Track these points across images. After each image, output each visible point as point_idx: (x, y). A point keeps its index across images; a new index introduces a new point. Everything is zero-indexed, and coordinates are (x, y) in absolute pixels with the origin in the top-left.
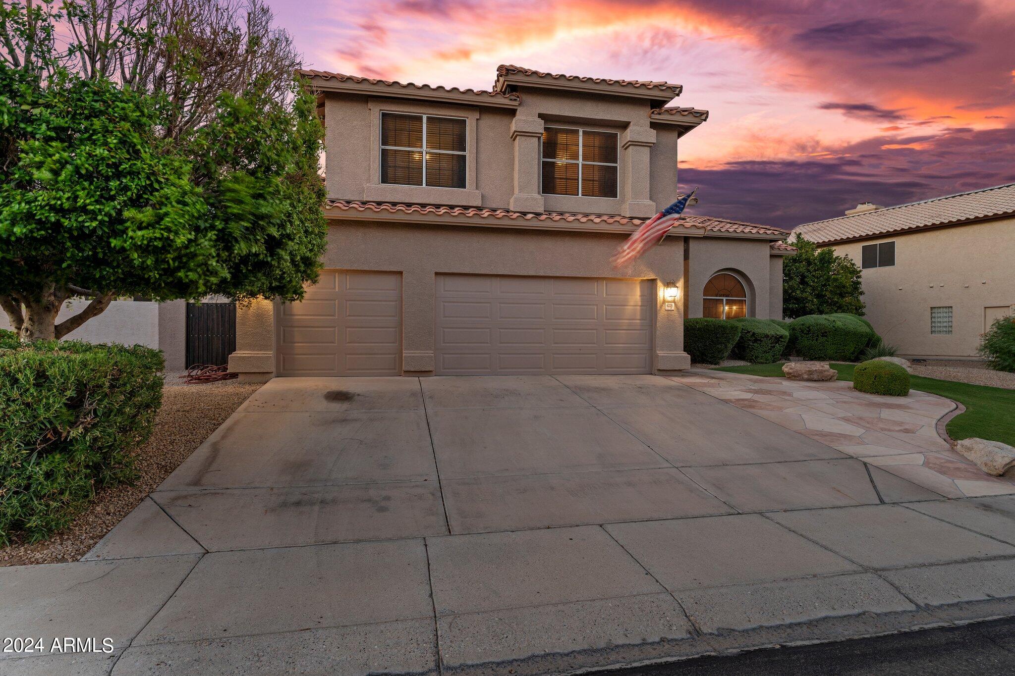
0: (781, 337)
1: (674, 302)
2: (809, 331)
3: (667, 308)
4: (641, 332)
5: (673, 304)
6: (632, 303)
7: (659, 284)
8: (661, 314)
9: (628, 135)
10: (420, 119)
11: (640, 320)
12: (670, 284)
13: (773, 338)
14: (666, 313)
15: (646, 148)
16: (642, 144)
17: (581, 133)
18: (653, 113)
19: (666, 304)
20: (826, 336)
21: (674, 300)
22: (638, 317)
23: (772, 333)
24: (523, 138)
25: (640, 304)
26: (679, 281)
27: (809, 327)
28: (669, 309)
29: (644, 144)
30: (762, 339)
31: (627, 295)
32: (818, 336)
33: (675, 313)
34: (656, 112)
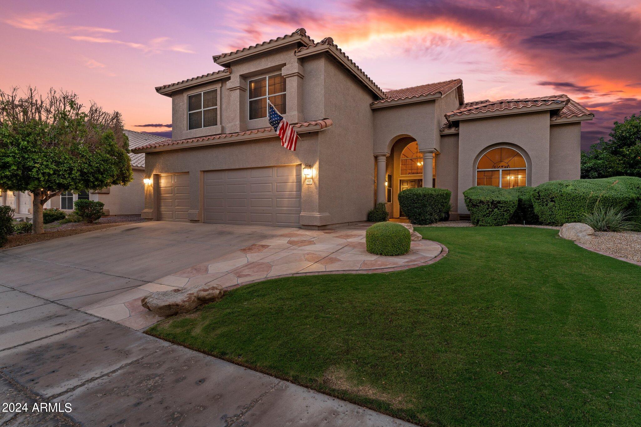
0: (499, 202)
1: (312, 178)
2: (539, 196)
3: (307, 183)
4: (297, 199)
5: (311, 180)
6: (291, 181)
7: (303, 166)
8: (304, 187)
9: (284, 72)
10: (201, 94)
11: (296, 191)
12: (310, 166)
13: (490, 203)
14: (307, 186)
15: (295, 77)
16: (291, 75)
17: (267, 79)
18: (295, 52)
19: (307, 180)
20: (554, 201)
21: (312, 177)
22: (295, 190)
23: (488, 198)
24: (233, 91)
25: (295, 181)
26: (315, 163)
27: (538, 193)
28: (309, 183)
29: (292, 75)
30: (478, 204)
31: (288, 176)
32: (547, 201)
33: (313, 186)
34: (297, 51)
